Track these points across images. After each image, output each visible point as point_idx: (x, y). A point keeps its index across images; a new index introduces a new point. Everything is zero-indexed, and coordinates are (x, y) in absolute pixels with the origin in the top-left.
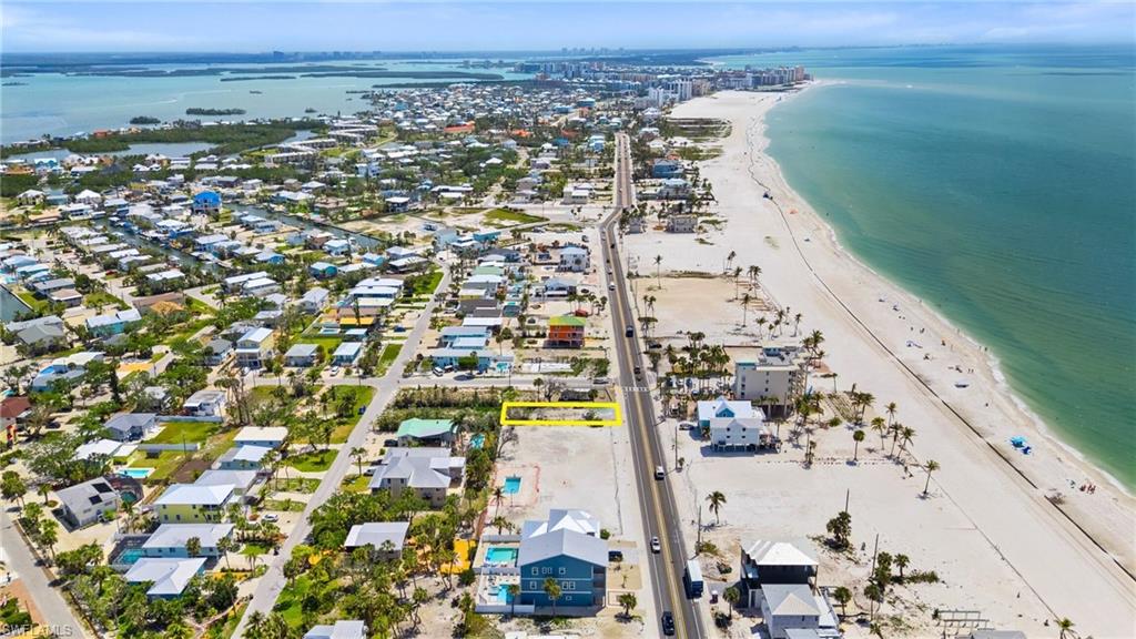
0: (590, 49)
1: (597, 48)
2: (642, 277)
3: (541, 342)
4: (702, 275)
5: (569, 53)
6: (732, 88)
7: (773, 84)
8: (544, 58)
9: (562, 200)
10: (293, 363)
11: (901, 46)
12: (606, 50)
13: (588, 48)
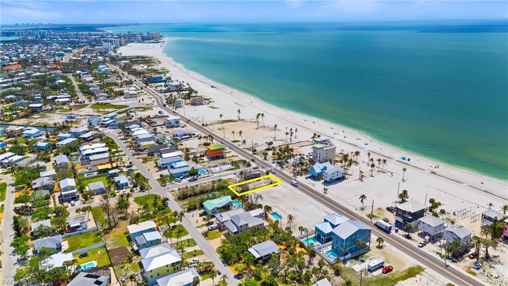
0: (32, 24)
1: (36, 23)
2: (209, 125)
3: (205, 159)
4: (231, 121)
5: (20, 26)
6: (133, 42)
7: (150, 40)
8: (11, 28)
9: (124, 96)
10: (96, 193)
11: (181, 23)
12: (41, 24)
13: (31, 23)
